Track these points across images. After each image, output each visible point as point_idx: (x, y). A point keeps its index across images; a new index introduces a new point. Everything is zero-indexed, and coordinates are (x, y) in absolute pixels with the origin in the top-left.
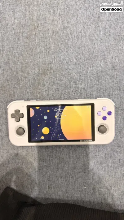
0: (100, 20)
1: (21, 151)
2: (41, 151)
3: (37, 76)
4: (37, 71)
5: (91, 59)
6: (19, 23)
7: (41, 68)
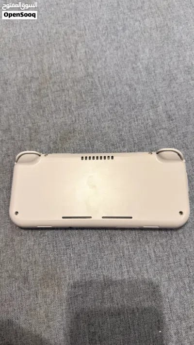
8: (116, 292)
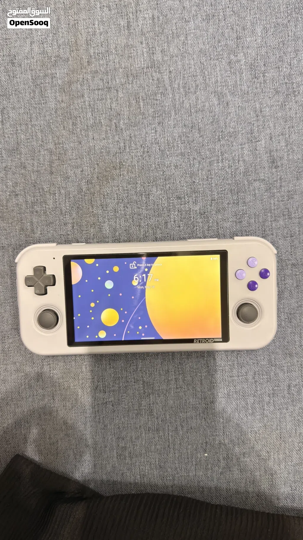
0: (240, 46)
1: (50, 367)
2: (98, 367)
3: (88, 182)
4: (87, 170)
5: (219, 140)
6: (44, 52)
7: (97, 164)
8: (157, 403)
